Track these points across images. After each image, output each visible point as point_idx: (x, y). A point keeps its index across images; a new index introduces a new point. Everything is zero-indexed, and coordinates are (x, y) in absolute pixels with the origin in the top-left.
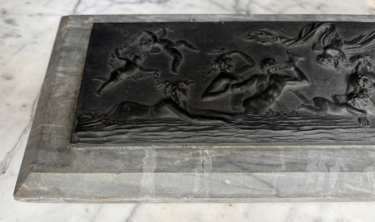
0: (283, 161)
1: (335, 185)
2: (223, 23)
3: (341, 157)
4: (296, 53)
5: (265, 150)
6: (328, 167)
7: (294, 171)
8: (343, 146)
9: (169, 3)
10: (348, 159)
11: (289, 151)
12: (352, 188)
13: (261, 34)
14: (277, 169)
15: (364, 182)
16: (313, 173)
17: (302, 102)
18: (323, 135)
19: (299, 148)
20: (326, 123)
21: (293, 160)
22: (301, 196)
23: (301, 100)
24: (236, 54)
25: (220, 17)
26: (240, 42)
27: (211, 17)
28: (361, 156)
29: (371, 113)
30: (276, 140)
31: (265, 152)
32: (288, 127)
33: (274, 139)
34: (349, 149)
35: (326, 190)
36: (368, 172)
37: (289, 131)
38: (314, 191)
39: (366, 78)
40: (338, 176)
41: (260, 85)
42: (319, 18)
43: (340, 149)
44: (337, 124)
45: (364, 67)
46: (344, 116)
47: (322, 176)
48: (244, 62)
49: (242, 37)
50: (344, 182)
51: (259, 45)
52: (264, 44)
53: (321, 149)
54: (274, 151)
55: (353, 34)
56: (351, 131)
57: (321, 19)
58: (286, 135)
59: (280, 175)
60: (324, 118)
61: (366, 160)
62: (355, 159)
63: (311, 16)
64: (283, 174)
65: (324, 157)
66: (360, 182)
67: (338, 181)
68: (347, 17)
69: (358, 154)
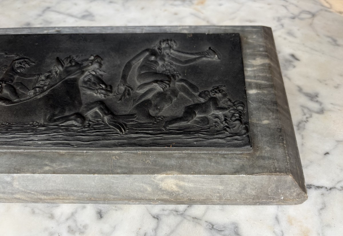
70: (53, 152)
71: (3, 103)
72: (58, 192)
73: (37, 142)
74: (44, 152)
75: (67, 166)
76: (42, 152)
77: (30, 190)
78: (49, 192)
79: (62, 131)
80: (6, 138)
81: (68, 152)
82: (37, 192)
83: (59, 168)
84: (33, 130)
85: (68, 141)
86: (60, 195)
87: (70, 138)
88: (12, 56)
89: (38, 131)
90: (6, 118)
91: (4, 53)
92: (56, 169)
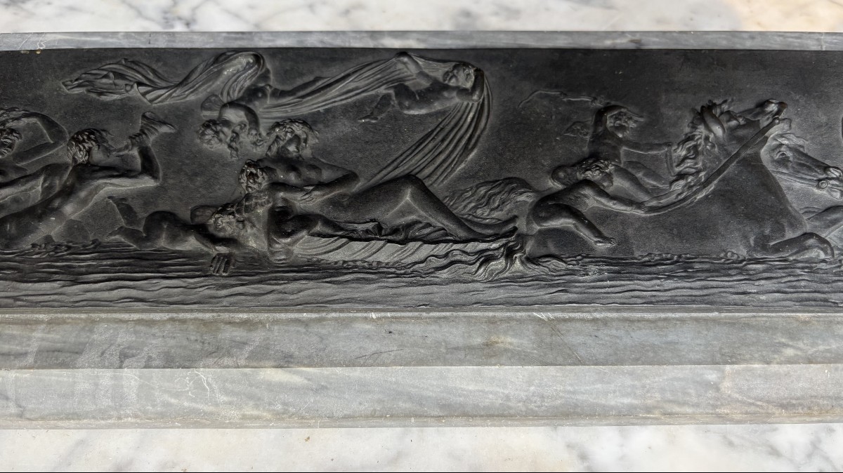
0: (34, 347)
1: (138, 395)
2: (38, 53)
3: (159, 337)
4: (162, 117)
5: (9, 323)
6: (124, 358)
7: (50, 367)
8: (174, 315)
9: (28, 6)
10: (172, 342)
11: (59, 324)
12: (173, 401)
13: (106, 76)
14: (17, 363)
15: (195, 388)
16: (88, 371)
17: (123, 223)
18: (124, 292)
19: (81, 319)
20: (141, 266)
21: (57, 343)
22: (70, 416)
23: (124, 218)
24: (33, 120)
25: (50, 38)
26: (55, 93)
27: (34, 39)
28: (202, 336)
29: (254, 245)
30: (24, 303)
31: (7, 326)
32: (56, 277)
33: (22, 300)
34: (183, 321)
35: (121, 406)
36: (202, 369)
37: (56, 284)
38: (95, 407)
39: (254, 171)
40: (140, 377)
41: (47, 187)
42: (261, 38)
43: (167, 320)
44: (161, 269)
45: (282, 147)
46: (190, 251)
47: (106, 377)
48: (42, 136)
49: (63, 83)
50: (153, 389)
51: (91, 102)
52: (103, 98)
53: (126, 322)
54: (26, 324)
55: (301, 75)
56: (184, 285)
57: (264, 41)
58: (49, 293)
59: (18, 374)
60: (144, 257)
61: (209, 343)
62: (185, 343)
63: (244, 36)
64: (26, 373)
65: (124, 337)
66: (188, 389)
67: (141, 387)
68: (321, 37)
69: (198, 332)
70: (783, 317)
71: (639, 211)
72: (812, 402)
73: (756, 296)
74: (763, 316)
75: (829, 347)
76: (759, 317)
77: (755, 399)
78: (794, 402)
79: (803, 273)
80: (691, 288)
81: (814, 317)
82: (768, 402)
83: (816, 352)
84: (741, 271)
85: (823, 293)
86: (816, 408)
87: (826, 288)
88: (581, 101)
89: (751, 272)
90: (662, 243)
91: (558, 93)
92: (810, 352)
